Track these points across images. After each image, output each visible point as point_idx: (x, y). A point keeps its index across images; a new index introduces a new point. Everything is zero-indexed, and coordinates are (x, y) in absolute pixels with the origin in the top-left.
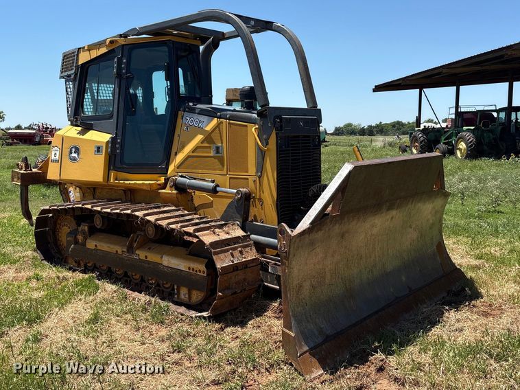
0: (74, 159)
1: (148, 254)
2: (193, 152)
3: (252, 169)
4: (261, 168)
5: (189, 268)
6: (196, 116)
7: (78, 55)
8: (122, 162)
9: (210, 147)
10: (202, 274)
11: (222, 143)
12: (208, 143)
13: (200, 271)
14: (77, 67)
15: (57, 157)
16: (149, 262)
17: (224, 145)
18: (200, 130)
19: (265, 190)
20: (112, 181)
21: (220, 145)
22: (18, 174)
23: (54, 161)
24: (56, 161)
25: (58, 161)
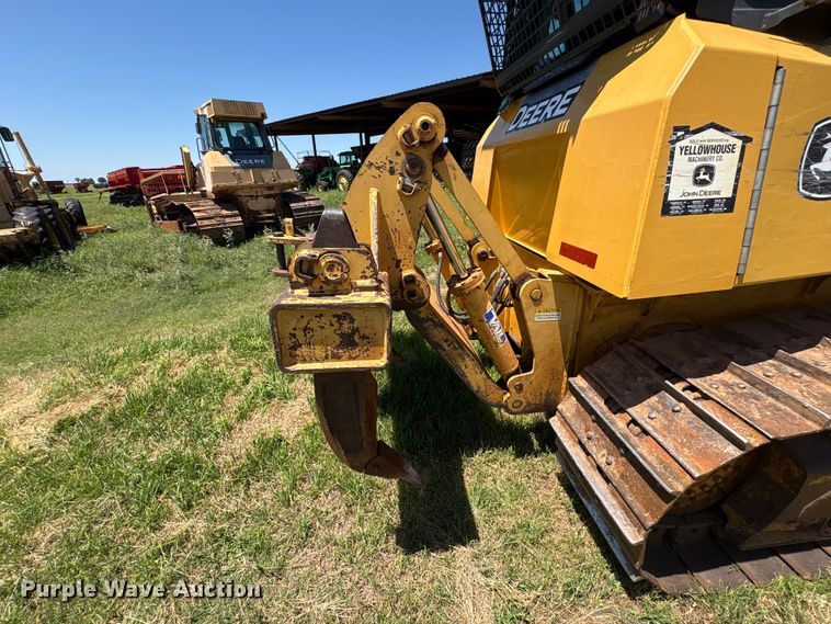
22: (344, 313)
23: (686, 207)
24: (709, 205)
25: (729, 204)
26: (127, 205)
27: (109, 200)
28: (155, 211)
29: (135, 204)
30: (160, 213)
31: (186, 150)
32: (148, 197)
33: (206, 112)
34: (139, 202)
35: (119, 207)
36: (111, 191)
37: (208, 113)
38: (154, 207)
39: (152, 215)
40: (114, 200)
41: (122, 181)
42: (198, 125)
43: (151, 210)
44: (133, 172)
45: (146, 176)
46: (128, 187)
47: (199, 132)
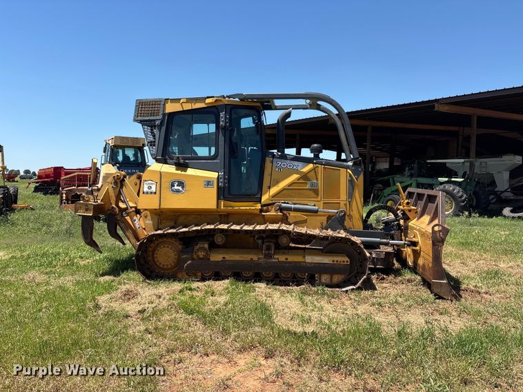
0: (178, 191)
1: (286, 257)
2: (289, 186)
3: (343, 196)
4: (351, 195)
5: (333, 261)
6: (288, 162)
7: (164, 105)
8: (229, 194)
9: (306, 183)
10: (345, 263)
11: (317, 180)
12: (304, 180)
13: (344, 262)
14: (164, 115)
15: (153, 189)
16: (290, 263)
17: (319, 181)
18: (297, 172)
19: (354, 209)
20: (222, 208)
21: (315, 181)
22: (87, 205)
23: (147, 193)
24: (151, 193)
25: (155, 193)
26: (45, 194)
27: (33, 189)
28: (64, 198)
29: (51, 194)
30: (67, 199)
31: (95, 161)
32: (63, 188)
33: (110, 142)
34: (56, 192)
35: (39, 195)
36: (37, 183)
37: (111, 143)
38: (64, 195)
39: (62, 200)
40: (37, 190)
41: (47, 176)
42: (105, 148)
43: (62, 197)
44: (58, 171)
45: (67, 174)
46: (51, 181)
47: (105, 152)
